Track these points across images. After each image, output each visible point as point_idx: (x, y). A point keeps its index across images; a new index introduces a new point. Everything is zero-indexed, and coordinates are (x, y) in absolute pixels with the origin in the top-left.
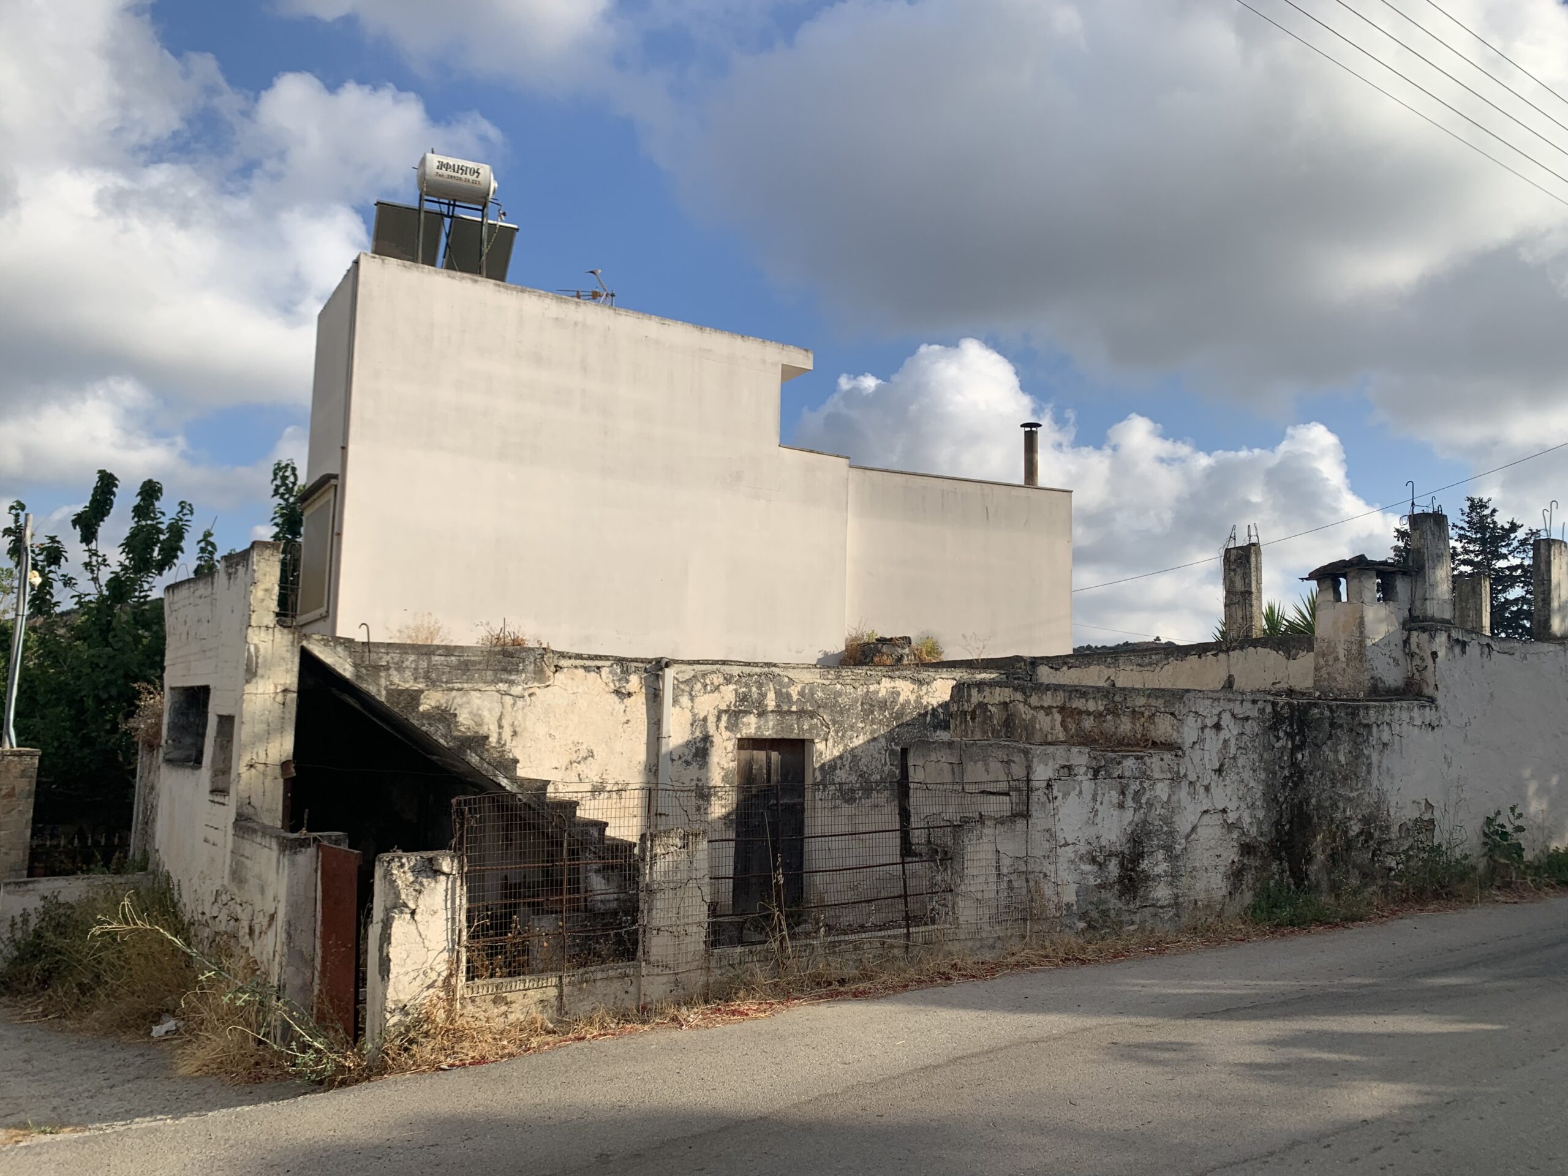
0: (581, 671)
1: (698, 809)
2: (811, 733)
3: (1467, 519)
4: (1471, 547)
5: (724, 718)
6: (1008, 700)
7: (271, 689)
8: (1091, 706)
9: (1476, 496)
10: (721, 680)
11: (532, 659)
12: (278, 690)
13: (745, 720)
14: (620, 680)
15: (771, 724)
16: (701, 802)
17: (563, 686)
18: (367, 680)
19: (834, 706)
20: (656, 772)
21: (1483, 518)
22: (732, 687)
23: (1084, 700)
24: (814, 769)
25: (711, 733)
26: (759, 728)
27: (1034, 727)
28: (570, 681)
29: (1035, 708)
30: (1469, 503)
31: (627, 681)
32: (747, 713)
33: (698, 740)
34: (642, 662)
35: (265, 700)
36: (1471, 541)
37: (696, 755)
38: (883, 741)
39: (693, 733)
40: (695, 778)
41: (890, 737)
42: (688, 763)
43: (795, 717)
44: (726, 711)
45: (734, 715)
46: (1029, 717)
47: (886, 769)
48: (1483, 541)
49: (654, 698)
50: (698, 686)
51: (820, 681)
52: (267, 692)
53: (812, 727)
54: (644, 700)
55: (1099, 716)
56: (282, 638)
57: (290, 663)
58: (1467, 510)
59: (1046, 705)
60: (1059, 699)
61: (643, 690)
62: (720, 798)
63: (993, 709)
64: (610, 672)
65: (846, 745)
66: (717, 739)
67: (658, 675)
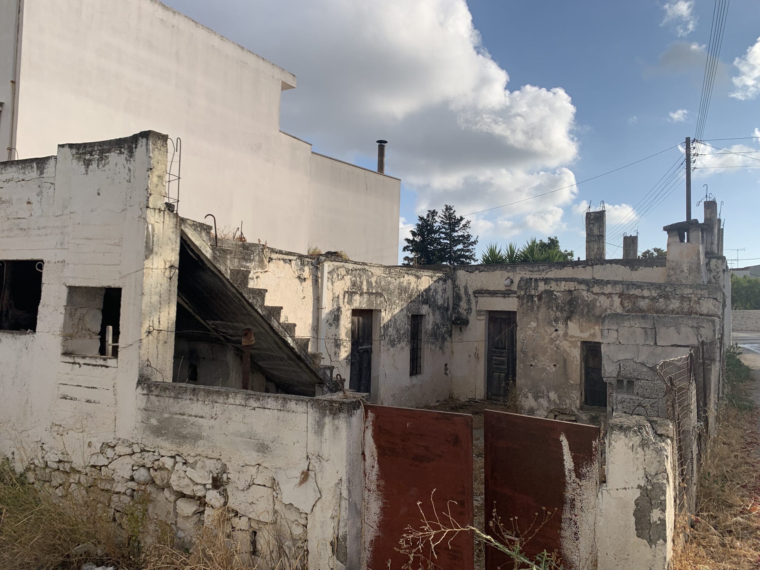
0: (282, 262)
1: (335, 354)
2: (380, 306)
3: (444, 214)
4: (445, 226)
5: (347, 296)
6: (573, 289)
7: (162, 265)
8: (646, 293)
9: (448, 205)
10: (345, 273)
11: (257, 252)
12: (167, 266)
13: (355, 297)
14: (300, 270)
15: (365, 300)
16: (336, 349)
17: (273, 272)
18: (219, 261)
19: (388, 290)
20: (318, 329)
21: (450, 214)
22: (349, 277)
23: (640, 290)
24: (381, 328)
25: (341, 306)
26: (360, 302)
27: (594, 305)
28: (276, 269)
29: (597, 294)
30: (445, 207)
31: (304, 271)
32: (356, 293)
33: (335, 310)
34: (311, 258)
35: (158, 274)
36: (445, 223)
37: (334, 320)
38: (405, 310)
39: (333, 306)
40: (334, 334)
41: (408, 309)
42: (331, 325)
43: (374, 296)
44: (347, 292)
45: (350, 294)
46: (590, 299)
47: (406, 327)
48: (450, 224)
49: (316, 282)
50: (335, 276)
51: (383, 275)
52: (159, 267)
53: (381, 302)
54: (311, 283)
55: (653, 299)
56: (170, 221)
57: (174, 243)
58: (445, 210)
59: (606, 292)
60: (619, 289)
61: (311, 277)
62: (345, 346)
63: (558, 294)
64: (296, 264)
65: (392, 313)
66: (343, 310)
67: (317, 267)
